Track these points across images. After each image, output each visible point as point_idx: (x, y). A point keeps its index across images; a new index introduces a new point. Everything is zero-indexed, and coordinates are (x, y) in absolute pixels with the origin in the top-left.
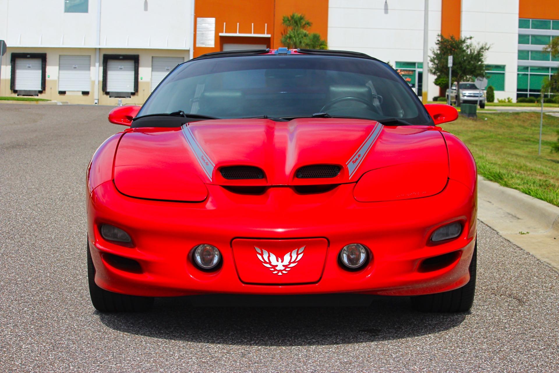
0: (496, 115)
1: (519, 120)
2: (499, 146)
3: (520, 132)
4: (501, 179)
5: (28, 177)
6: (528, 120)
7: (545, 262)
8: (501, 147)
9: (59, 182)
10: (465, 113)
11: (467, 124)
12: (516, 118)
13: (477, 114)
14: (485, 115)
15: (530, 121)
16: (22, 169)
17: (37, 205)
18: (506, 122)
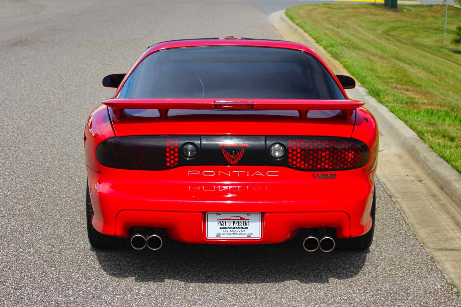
0: (414, 7)
1: (432, 11)
2: (412, 35)
3: (432, 22)
4: (378, 96)
5: (23, 81)
6: (440, 11)
7: (382, 182)
8: (414, 37)
9: (46, 87)
10: (388, 5)
11: (389, 15)
12: (430, 10)
13: (398, 6)
14: (404, 7)
15: (441, 12)
16: (19, 72)
17: (25, 113)
18: (421, 13)
